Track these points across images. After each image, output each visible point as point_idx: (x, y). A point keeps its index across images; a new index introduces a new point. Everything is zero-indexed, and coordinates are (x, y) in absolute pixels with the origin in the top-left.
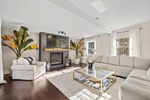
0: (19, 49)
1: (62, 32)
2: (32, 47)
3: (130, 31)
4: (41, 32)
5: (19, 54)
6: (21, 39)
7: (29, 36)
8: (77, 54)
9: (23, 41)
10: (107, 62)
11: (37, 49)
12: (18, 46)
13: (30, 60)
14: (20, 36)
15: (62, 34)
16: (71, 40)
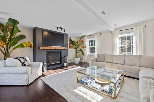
0: (7, 47)
1: (60, 28)
2: (25, 45)
3: (134, 28)
4: (35, 28)
5: (6, 54)
6: (10, 35)
7: (20, 31)
8: (77, 53)
9: (13, 37)
10: (111, 61)
11: (31, 47)
12: (6, 43)
13: (22, 61)
14: (8, 31)
15: (61, 30)
16: (70, 38)
